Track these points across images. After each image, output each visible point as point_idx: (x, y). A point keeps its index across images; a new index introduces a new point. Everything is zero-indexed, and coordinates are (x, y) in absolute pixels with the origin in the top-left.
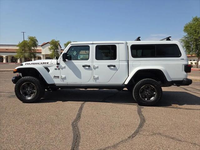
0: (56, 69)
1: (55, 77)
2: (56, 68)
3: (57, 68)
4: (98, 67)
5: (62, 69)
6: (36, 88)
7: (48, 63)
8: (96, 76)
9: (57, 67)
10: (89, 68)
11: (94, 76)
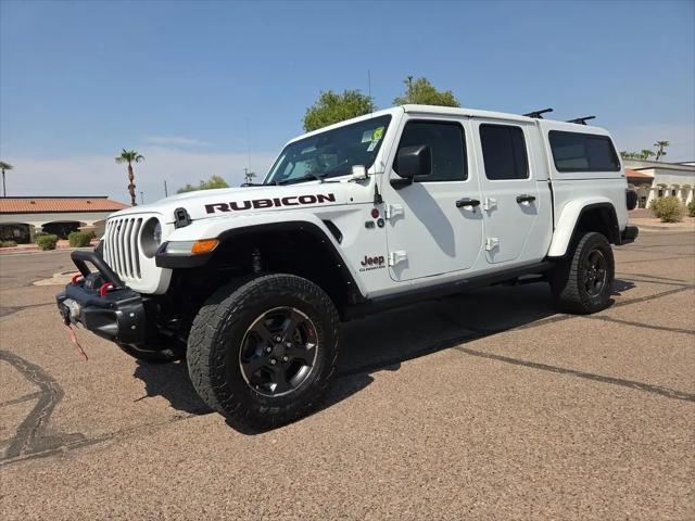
0: (369, 225)
1: (368, 261)
2: (371, 219)
3: (375, 221)
4: (496, 207)
5: (393, 220)
6: (314, 331)
7: (332, 198)
8: (495, 240)
9: (375, 213)
10: (474, 212)
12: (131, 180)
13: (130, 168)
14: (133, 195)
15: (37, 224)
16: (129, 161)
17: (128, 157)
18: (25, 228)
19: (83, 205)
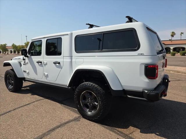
1: (24, 71)
2: (24, 63)
4: (46, 64)
7: (20, 59)
8: (46, 74)
10: (41, 64)
11: (44, 74)
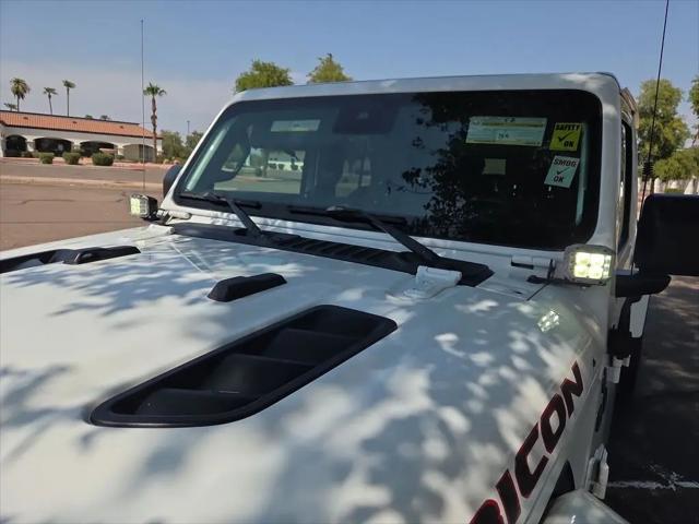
12: (154, 111)
13: (154, 101)
14: (154, 125)
15: (77, 142)
16: (153, 93)
17: (153, 90)
18: (67, 145)
19: (116, 129)
